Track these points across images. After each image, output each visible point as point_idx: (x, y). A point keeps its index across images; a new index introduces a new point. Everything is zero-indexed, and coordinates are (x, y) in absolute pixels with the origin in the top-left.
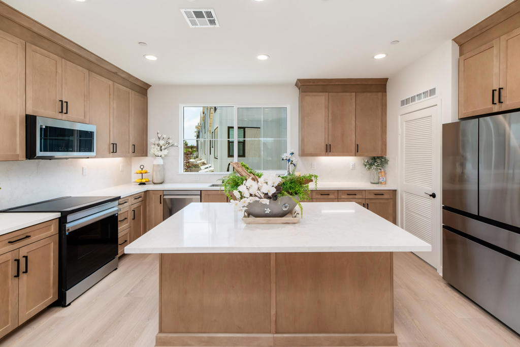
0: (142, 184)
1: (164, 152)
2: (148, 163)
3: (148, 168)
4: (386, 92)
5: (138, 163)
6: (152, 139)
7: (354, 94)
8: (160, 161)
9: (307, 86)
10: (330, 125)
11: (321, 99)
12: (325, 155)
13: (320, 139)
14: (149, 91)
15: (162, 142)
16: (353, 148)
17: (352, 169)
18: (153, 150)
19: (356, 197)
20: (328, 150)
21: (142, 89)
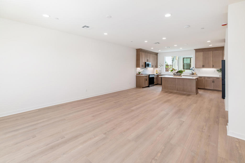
0: (157, 73)
1: (161, 67)
2: (158, 69)
3: (158, 70)
4: (224, 50)
5: (156, 69)
6: (159, 64)
7: (212, 52)
8: (160, 69)
9: (197, 51)
10: (204, 60)
11: (201, 54)
12: (202, 68)
13: (201, 64)
14: (158, 54)
15: (161, 65)
16: (212, 66)
17: (214, 72)
18: (159, 66)
19: (210, 79)
20: (203, 67)
21: (157, 54)
